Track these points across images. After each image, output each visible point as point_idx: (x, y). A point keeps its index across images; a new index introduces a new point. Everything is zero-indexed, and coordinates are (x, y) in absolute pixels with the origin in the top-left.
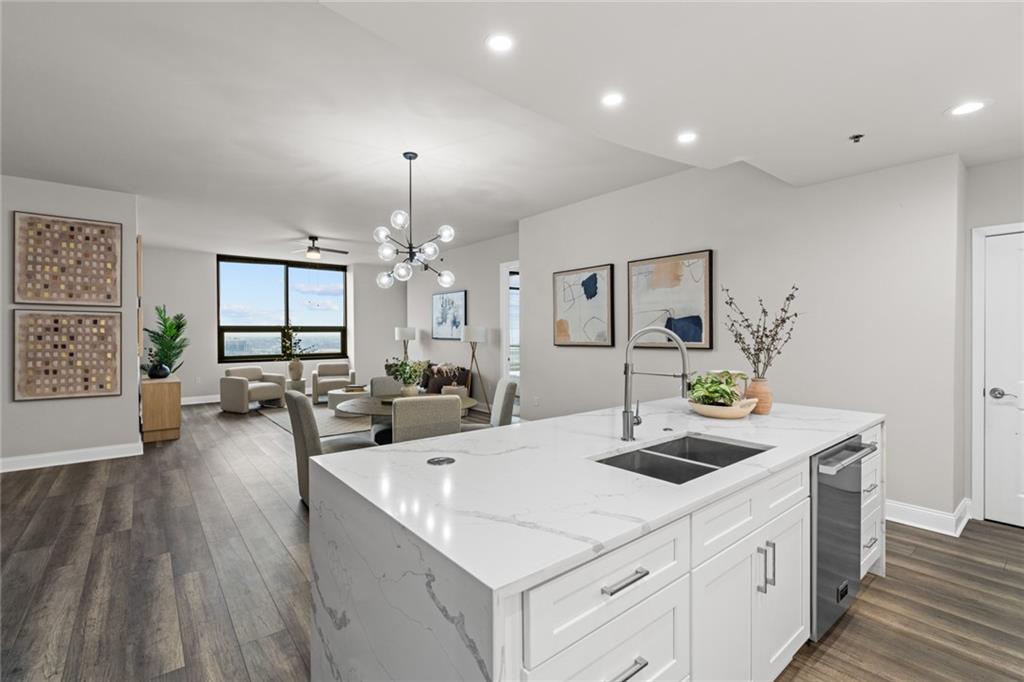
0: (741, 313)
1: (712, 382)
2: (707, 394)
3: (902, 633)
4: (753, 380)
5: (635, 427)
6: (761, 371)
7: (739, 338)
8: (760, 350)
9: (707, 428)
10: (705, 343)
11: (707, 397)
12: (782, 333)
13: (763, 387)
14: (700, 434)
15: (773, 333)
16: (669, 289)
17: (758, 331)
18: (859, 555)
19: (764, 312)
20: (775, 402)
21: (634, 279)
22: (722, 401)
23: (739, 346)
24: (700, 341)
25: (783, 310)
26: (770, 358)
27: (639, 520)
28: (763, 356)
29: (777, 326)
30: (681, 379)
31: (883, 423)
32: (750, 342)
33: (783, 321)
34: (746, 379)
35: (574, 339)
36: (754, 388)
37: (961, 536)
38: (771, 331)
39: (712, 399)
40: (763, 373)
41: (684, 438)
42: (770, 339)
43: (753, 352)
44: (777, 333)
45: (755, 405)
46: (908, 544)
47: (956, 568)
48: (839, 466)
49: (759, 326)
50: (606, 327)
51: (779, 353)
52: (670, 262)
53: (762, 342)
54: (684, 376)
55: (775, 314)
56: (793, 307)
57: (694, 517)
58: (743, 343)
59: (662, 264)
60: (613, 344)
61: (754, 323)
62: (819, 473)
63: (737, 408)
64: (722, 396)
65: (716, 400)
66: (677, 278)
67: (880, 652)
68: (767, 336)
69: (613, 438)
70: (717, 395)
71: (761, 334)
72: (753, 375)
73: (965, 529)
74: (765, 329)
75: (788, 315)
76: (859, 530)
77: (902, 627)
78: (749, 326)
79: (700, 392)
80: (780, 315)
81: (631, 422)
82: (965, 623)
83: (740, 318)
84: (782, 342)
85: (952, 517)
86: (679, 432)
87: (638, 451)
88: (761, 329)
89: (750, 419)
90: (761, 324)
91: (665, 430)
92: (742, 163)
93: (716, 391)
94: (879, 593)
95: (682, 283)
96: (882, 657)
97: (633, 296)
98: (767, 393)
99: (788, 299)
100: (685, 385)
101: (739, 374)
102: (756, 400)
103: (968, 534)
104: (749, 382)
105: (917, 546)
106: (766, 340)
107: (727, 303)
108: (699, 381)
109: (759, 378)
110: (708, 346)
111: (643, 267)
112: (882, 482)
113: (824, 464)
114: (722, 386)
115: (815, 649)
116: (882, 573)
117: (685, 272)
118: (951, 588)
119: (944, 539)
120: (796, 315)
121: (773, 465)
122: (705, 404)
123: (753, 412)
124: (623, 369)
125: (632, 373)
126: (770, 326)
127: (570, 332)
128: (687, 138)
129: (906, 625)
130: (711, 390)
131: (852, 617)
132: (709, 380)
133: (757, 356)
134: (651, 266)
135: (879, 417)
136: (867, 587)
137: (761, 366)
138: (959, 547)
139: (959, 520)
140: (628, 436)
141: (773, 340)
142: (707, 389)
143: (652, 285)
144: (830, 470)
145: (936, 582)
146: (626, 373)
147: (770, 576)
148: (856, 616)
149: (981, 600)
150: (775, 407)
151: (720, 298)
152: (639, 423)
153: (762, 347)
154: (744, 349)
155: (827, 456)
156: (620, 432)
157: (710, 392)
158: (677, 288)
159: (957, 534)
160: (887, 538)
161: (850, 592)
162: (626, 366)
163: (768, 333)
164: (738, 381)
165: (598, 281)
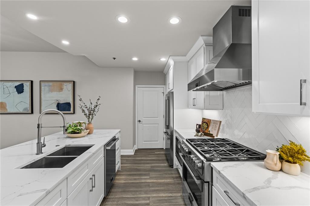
0: (84, 103)
1: (74, 126)
2: (73, 130)
3: (125, 183)
4: (88, 124)
5: (43, 148)
6: (90, 121)
7: (83, 111)
8: (90, 115)
9: (73, 142)
10: (72, 111)
11: (72, 131)
12: (96, 110)
13: (91, 126)
14: (70, 145)
15: (94, 110)
16: (58, 93)
17: (89, 109)
18: (115, 167)
19: (91, 103)
20: (94, 129)
21: (43, 87)
22: (78, 132)
23: (83, 114)
24: (70, 111)
25: (96, 103)
26: (93, 117)
27: (45, 190)
28: (91, 116)
29: (95, 107)
30: (63, 128)
31: (120, 132)
32: (87, 112)
33: (97, 106)
34: (86, 124)
35: (9, 111)
36: (88, 126)
37: (134, 154)
38: (93, 109)
39: (75, 131)
40: (91, 122)
41: (64, 148)
42: (93, 111)
43: (88, 115)
44: (95, 110)
45: (88, 132)
46: (125, 160)
47: (134, 162)
48: (111, 146)
49: (89, 107)
50: (28, 106)
51: (95, 115)
52: (58, 83)
53: (91, 112)
54: (64, 127)
55: (94, 104)
56: (99, 102)
57: (68, 179)
58: (85, 112)
59: (55, 84)
60: (32, 112)
61: (88, 106)
62: (106, 150)
63: (83, 134)
64: (78, 130)
65: (76, 132)
66: (61, 89)
67: (120, 191)
68: (92, 111)
69: (32, 155)
70: (76, 130)
71: (90, 110)
72: (88, 122)
73: (135, 152)
74: (91, 108)
75: (98, 104)
76: (115, 160)
77: (125, 182)
78: (86, 107)
79: (70, 130)
80: (96, 104)
81: (40, 147)
82: (135, 175)
83: (84, 105)
84: (96, 112)
85: (132, 150)
86: (62, 146)
87: (44, 157)
88: (90, 108)
89: (87, 136)
90: (90, 107)
91: (56, 146)
92: (84, 56)
93: (76, 129)
94: (120, 175)
95: (63, 91)
96: (121, 192)
97: (42, 94)
98: (92, 127)
99: (98, 100)
100: (65, 129)
101: (84, 122)
102: (89, 130)
103: (135, 153)
104: (87, 124)
105: (127, 159)
106: (92, 112)
107: (79, 100)
108: (70, 126)
109: (90, 123)
110: (73, 113)
111: (47, 84)
112: (120, 146)
113: (107, 147)
114: (78, 127)
115: (106, 198)
116: (120, 170)
117: (65, 87)
118: (133, 167)
119: (131, 156)
120: (100, 104)
121: (94, 151)
122: (72, 134)
123: (89, 134)
124: (37, 126)
125: (41, 127)
126: (93, 108)
127: (7, 108)
128: (65, 43)
129: (125, 181)
130: (74, 129)
131: (114, 184)
132: (73, 126)
133: (89, 116)
134: (51, 84)
135: (119, 130)
136: (117, 174)
137: (90, 119)
138: (134, 157)
139: (134, 150)
140: (39, 152)
141: (94, 112)
142: (73, 129)
143: (51, 91)
144: (109, 148)
145: (130, 167)
146: (38, 127)
147: (93, 185)
148: (115, 183)
149: (138, 168)
150: (95, 131)
151: (77, 98)
152: (45, 146)
153: (90, 114)
154: (85, 115)
155: (108, 144)
156: (35, 151)
157: (74, 130)
158: (61, 92)
159: (133, 154)
160: (121, 160)
161: (114, 178)
162: (38, 125)
163: (92, 109)
164: (83, 125)
165: (24, 87)
